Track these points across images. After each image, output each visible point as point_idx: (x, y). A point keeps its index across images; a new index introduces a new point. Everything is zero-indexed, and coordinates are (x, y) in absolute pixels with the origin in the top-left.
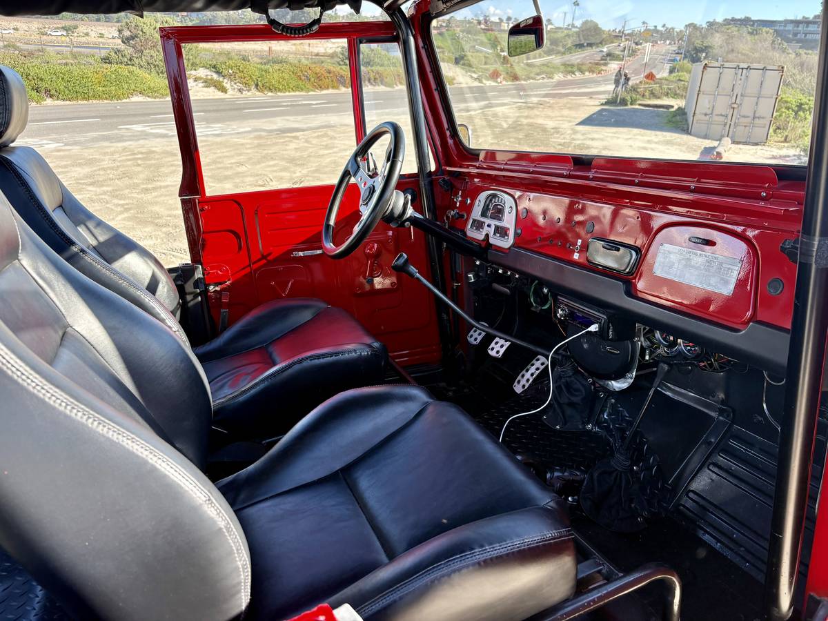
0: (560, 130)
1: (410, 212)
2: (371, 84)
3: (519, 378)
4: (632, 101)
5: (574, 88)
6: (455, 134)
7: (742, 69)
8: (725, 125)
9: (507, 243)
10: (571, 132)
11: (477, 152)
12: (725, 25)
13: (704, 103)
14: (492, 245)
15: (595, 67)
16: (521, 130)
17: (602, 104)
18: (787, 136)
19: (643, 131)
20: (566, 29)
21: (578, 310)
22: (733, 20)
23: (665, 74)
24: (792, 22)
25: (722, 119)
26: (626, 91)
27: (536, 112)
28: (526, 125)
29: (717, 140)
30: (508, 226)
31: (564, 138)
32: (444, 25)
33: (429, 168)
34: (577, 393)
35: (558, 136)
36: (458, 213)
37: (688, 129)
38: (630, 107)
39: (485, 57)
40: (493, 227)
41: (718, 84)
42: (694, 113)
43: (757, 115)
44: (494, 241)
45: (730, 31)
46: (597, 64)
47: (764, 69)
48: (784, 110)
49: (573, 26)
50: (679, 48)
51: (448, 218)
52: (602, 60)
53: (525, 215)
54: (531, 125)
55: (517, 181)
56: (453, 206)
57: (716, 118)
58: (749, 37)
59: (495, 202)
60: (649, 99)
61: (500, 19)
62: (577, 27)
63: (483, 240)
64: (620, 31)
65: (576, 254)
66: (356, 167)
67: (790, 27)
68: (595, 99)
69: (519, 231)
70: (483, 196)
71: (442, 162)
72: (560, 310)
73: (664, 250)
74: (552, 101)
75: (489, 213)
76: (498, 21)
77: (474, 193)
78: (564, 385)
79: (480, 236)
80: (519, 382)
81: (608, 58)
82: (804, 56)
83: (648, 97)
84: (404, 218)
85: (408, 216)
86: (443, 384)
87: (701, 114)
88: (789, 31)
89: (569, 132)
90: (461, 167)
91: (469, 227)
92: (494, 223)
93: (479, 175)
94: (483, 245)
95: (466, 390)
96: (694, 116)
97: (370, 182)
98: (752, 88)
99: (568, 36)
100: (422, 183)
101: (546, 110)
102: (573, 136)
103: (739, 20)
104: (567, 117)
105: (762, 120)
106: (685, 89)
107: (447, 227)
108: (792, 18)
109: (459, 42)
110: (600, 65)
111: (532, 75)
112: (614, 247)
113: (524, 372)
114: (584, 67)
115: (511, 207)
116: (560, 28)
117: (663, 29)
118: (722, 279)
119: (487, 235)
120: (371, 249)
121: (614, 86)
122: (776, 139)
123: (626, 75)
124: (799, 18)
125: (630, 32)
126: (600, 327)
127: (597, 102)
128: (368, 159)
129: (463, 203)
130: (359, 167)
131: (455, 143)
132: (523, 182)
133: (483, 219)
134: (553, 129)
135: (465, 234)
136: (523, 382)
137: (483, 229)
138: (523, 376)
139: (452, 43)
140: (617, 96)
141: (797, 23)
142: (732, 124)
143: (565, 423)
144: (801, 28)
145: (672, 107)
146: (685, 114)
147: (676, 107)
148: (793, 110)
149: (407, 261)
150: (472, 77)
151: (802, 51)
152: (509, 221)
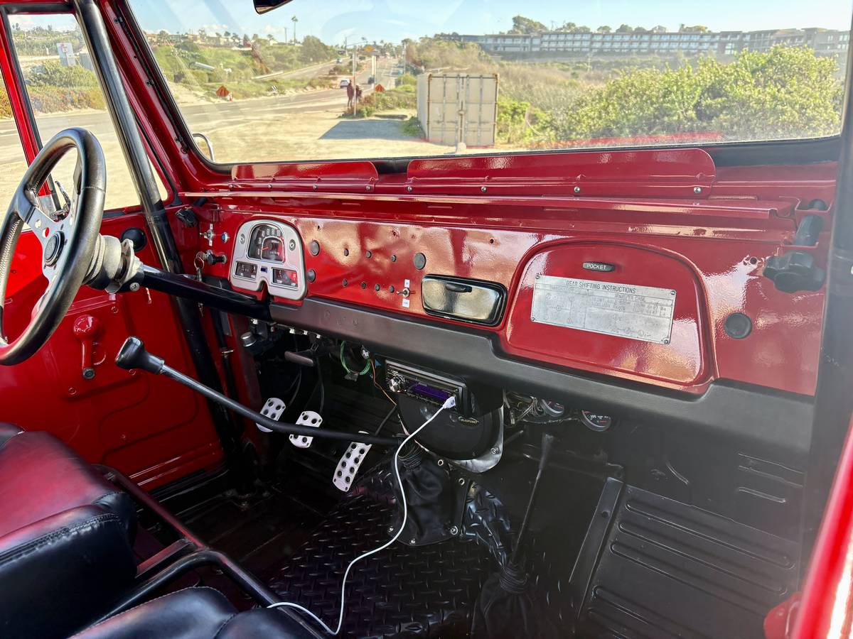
0: (304, 145)
1: (136, 266)
2: (76, 107)
3: (339, 467)
4: (368, 113)
5: (309, 102)
6: (189, 146)
7: (463, 78)
8: (457, 131)
9: (295, 292)
10: (315, 146)
11: (226, 168)
12: (436, 40)
13: (436, 110)
14: (273, 296)
15: (324, 81)
16: (261, 148)
17: (340, 117)
18: (509, 139)
19: (385, 141)
20: (289, 44)
21: (418, 378)
22: (443, 35)
23: (393, 87)
24: (491, 36)
25: (452, 125)
26: (361, 103)
27: (273, 128)
28: (267, 142)
29: (452, 146)
30: (293, 268)
31: (309, 154)
32: (155, 40)
33: (157, 197)
34: (431, 489)
35: (302, 151)
36: (213, 256)
37: (425, 136)
38: (367, 118)
39: (209, 74)
40: (270, 271)
41: (444, 92)
42: (428, 121)
43: (482, 120)
44: (275, 290)
45: (441, 46)
46: (326, 78)
47: (481, 77)
48: (502, 114)
49: (296, 41)
50: (400, 62)
51: (199, 264)
52: (330, 74)
53: (316, 250)
54: (271, 142)
55: (296, 203)
56: (203, 246)
57: (448, 125)
58: (458, 51)
59: (266, 235)
60: (383, 110)
61: (217, 34)
62: (299, 43)
63: (259, 291)
64: (342, 47)
65: (404, 300)
66: (27, 205)
67: (490, 41)
68: (332, 112)
69: (311, 274)
70: (246, 229)
71: (177, 186)
72: (392, 381)
73: (545, 285)
74: (288, 116)
75: (260, 251)
76: (215, 36)
77: (233, 225)
78: (411, 480)
79: (252, 285)
80: (340, 474)
81: (336, 73)
82: (506, 66)
83: (381, 108)
84: (128, 278)
85: (134, 274)
86: (230, 493)
87: (434, 121)
88: (490, 45)
89: (313, 146)
90: (206, 191)
91: (234, 274)
92: (270, 265)
93: (235, 200)
94: (260, 297)
95: (265, 494)
96: (428, 124)
97: (55, 228)
98: (474, 95)
99: (292, 50)
100: (151, 219)
101: (284, 125)
102: (318, 151)
103: (448, 35)
104: (306, 131)
105: (487, 124)
106: (414, 99)
107: (200, 280)
108: (490, 33)
109: (175, 58)
110: (330, 79)
111: (263, 92)
112: (463, 287)
113: (344, 458)
114: (314, 83)
115: (292, 241)
116: (284, 44)
117: (382, 45)
118: (648, 320)
119: (264, 284)
120: (82, 326)
121: (347, 99)
122: (501, 141)
123: (357, 89)
124: (497, 33)
125: (352, 47)
126: (457, 400)
127: (334, 116)
128: (54, 191)
129: (218, 240)
130: (32, 205)
131: (191, 158)
132: (304, 204)
133: (253, 261)
134: (296, 144)
135: (228, 284)
136: (346, 472)
137: (255, 274)
138: (344, 464)
139: (168, 60)
140: (352, 108)
141: (496, 37)
142: (463, 129)
143: (421, 534)
144: (499, 41)
145: (406, 116)
146: (419, 123)
147: (409, 117)
148: (509, 114)
149: (141, 349)
150: (196, 95)
151: (504, 62)
152: (293, 260)
